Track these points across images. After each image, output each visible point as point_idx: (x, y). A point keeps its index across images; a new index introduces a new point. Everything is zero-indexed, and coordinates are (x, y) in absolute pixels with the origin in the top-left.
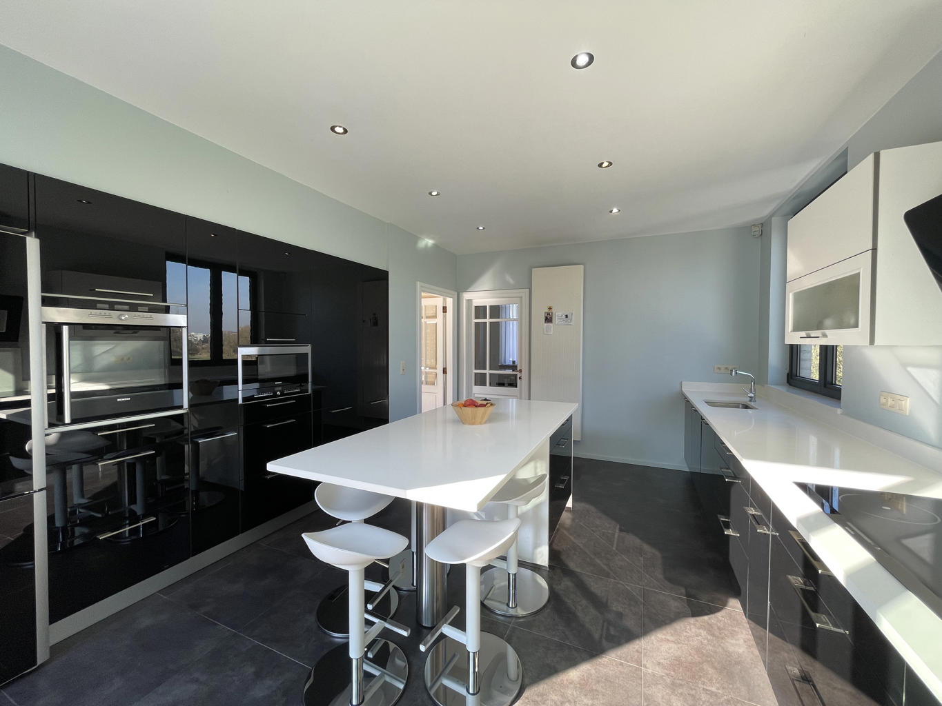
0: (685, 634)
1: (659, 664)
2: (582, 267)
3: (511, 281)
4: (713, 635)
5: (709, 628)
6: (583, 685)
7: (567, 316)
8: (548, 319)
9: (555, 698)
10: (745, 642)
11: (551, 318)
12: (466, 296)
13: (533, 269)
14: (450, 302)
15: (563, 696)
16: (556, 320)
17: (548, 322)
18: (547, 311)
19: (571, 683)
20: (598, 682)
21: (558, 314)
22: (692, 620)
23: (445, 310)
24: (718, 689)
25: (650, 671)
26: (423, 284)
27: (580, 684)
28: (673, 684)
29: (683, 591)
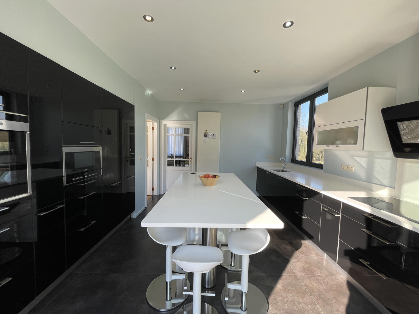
0: (299, 257)
1: (300, 271)
2: (220, 113)
3: (187, 117)
4: (306, 255)
5: (302, 253)
6: (285, 289)
7: (214, 135)
8: (206, 136)
9: (280, 298)
10: (315, 255)
11: (207, 135)
12: (164, 122)
13: (199, 112)
14: (156, 125)
15: (282, 296)
16: (209, 136)
17: (205, 137)
18: (205, 132)
19: (281, 290)
20: (288, 286)
21: (210, 134)
22: (297, 252)
23: (153, 128)
24: (320, 274)
25: (299, 275)
26: (148, 115)
27: (283, 289)
28: (308, 277)
29: (287, 242)
